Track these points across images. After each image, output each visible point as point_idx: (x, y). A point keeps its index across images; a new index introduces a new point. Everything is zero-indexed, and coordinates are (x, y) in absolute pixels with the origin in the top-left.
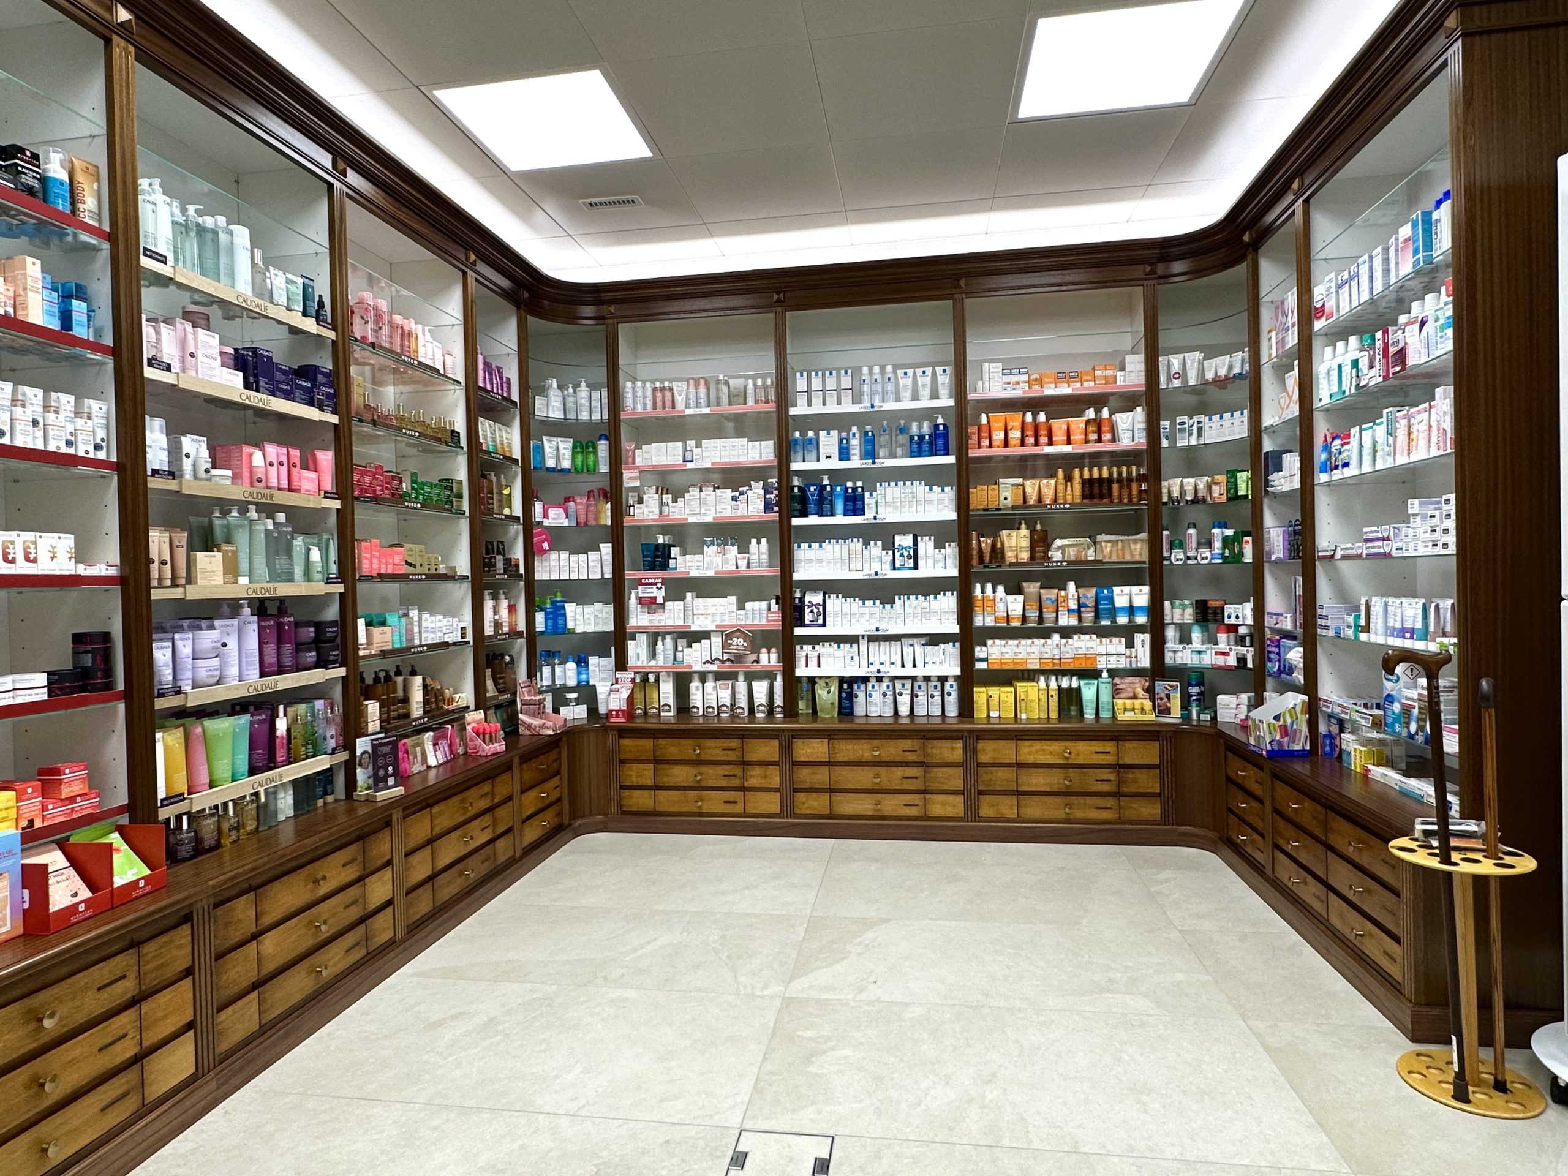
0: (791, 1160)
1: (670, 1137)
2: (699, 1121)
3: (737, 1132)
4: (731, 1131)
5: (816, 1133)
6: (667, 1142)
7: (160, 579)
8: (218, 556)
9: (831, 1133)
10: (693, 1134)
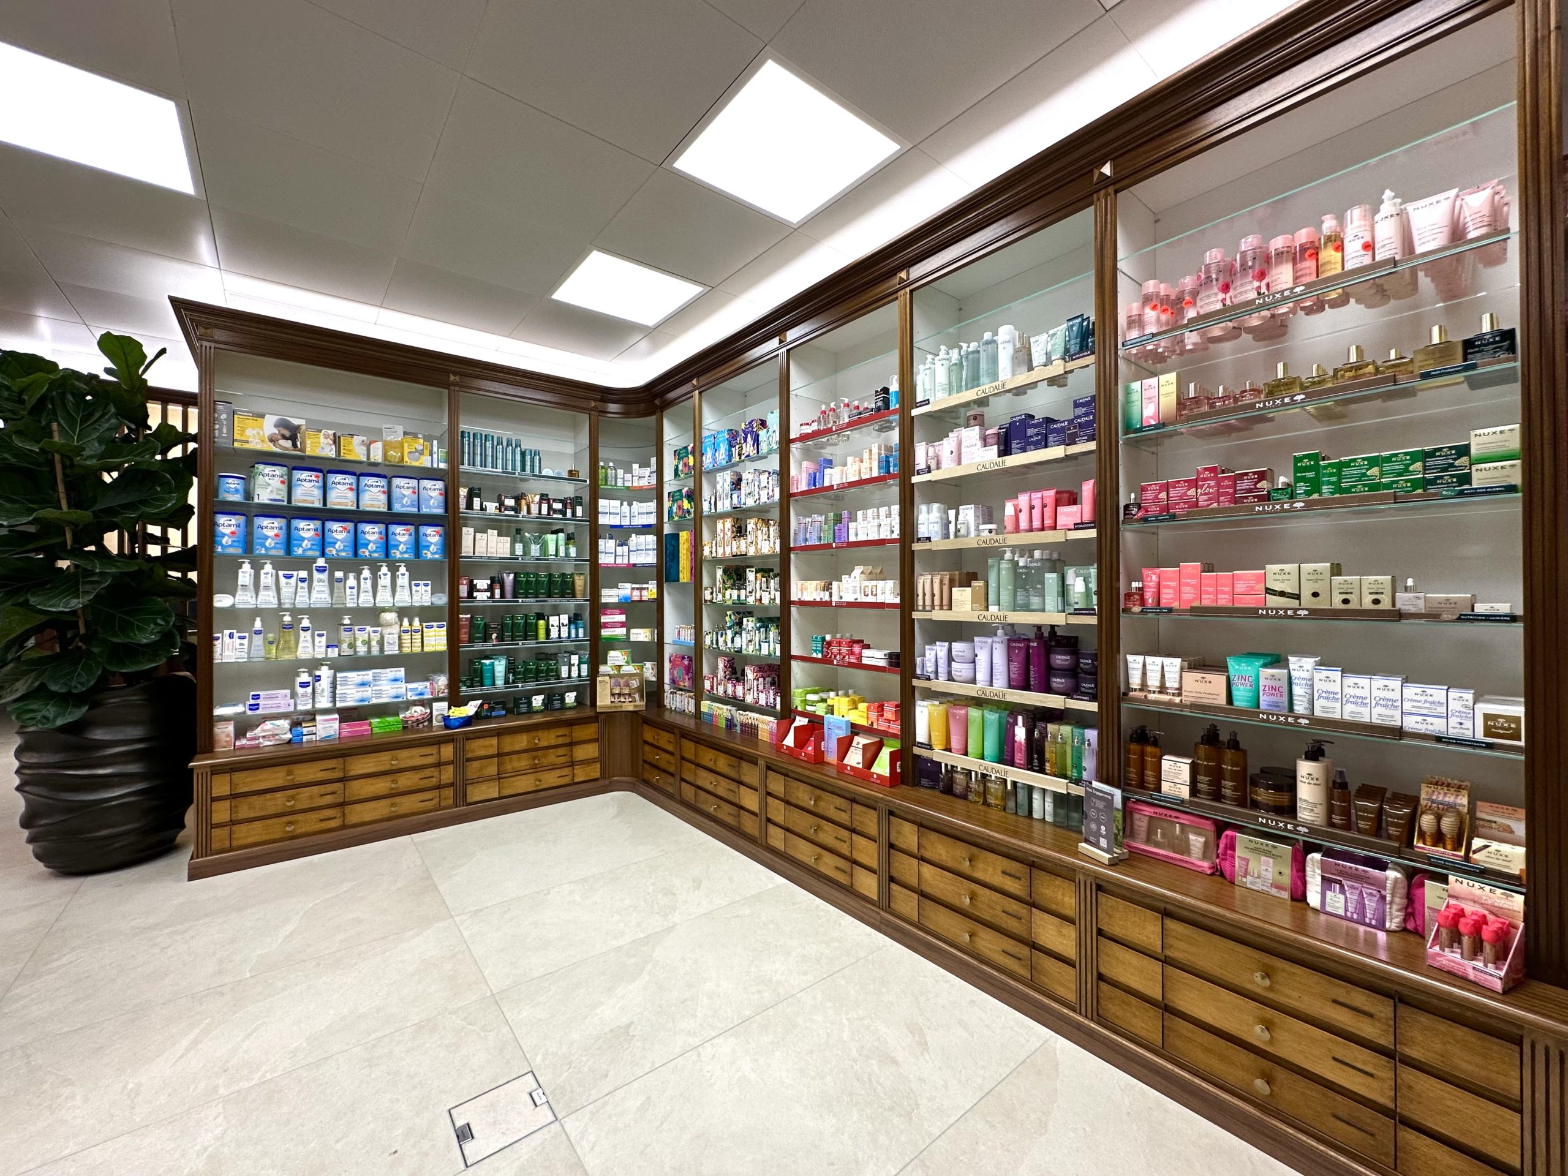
0: (495, 1123)
1: (608, 1079)
2: (599, 1103)
3: (560, 1116)
4: (564, 1113)
5: (486, 1160)
6: (606, 1076)
7: (924, 605)
8: (969, 590)
9: (471, 1169)
10: (593, 1092)
